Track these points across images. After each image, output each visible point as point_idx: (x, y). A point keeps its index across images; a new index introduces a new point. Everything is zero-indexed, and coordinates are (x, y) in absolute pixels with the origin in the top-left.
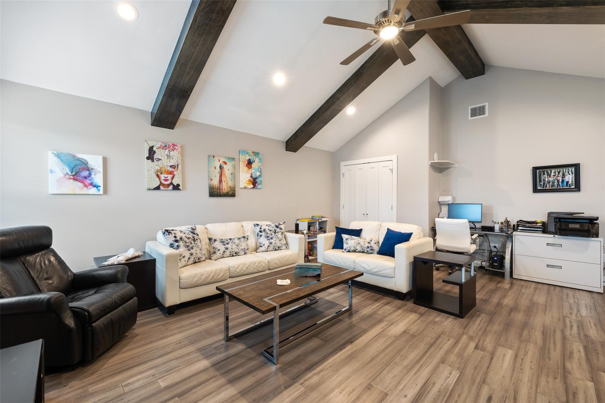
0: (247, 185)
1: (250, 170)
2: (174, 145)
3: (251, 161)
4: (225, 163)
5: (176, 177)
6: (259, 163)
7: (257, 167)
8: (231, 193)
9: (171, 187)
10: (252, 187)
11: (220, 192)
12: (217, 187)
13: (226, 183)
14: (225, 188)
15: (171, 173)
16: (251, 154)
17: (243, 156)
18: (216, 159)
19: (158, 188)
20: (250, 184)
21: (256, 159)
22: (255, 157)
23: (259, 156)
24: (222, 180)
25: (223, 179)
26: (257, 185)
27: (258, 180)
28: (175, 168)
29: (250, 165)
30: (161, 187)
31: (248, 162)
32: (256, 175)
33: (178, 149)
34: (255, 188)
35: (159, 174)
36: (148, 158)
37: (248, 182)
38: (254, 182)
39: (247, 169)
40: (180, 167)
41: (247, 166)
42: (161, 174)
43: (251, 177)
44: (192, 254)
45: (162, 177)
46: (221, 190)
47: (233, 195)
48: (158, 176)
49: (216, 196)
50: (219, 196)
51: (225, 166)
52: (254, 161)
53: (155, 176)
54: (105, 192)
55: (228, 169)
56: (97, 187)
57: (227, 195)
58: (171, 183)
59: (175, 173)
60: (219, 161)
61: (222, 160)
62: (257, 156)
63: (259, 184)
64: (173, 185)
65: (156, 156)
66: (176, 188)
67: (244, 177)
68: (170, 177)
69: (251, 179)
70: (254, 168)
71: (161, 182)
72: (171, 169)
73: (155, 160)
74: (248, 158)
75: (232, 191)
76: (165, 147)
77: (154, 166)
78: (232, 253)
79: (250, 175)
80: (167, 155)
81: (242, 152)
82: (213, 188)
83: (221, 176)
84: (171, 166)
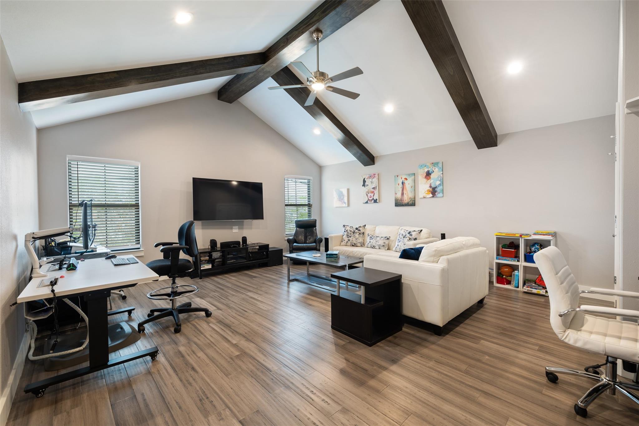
0: (426, 195)
1: (429, 180)
2: (374, 175)
3: (430, 172)
4: (406, 179)
5: (375, 194)
6: (439, 172)
7: (436, 177)
8: (411, 203)
9: (373, 201)
10: (431, 196)
11: (402, 203)
12: (400, 199)
13: (407, 195)
14: (406, 199)
15: (373, 192)
16: (430, 166)
17: (421, 170)
18: (399, 177)
19: (367, 202)
20: (429, 194)
21: (435, 169)
22: (434, 167)
23: (439, 165)
24: (403, 193)
25: (405, 192)
26: (437, 194)
27: (438, 189)
28: (374, 189)
29: (429, 176)
30: (369, 202)
31: (426, 174)
32: (435, 184)
33: (376, 177)
34: (435, 197)
35: (367, 194)
36: (363, 186)
37: (427, 192)
38: (434, 191)
39: (426, 180)
40: (377, 188)
41: (425, 178)
42: (368, 193)
43: (430, 187)
44: (349, 240)
45: (369, 195)
46: (403, 201)
47: (413, 204)
48: (367, 195)
49: (399, 206)
50: (401, 206)
51: (406, 182)
52: (433, 171)
53: (366, 195)
54: (349, 205)
55: (409, 184)
56: (345, 203)
57: (407, 205)
58: (373, 199)
59: (375, 192)
60: (402, 179)
61: (404, 177)
62: (436, 166)
63: (439, 193)
64: (374, 200)
65: (366, 184)
66: (375, 201)
67: (423, 187)
68: (372, 194)
69: (430, 189)
70: (433, 178)
71: (368, 199)
72: (373, 190)
73: (366, 186)
74: (426, 170)
75: (412, 201)
76: (370, 177)
77: (365, 189)
78: (372, 246)
79: (429, 185)
80: (371, 182)
81: (421, 166)
82: (397, 200)
83: (403, 190)
84: (373, 188)
